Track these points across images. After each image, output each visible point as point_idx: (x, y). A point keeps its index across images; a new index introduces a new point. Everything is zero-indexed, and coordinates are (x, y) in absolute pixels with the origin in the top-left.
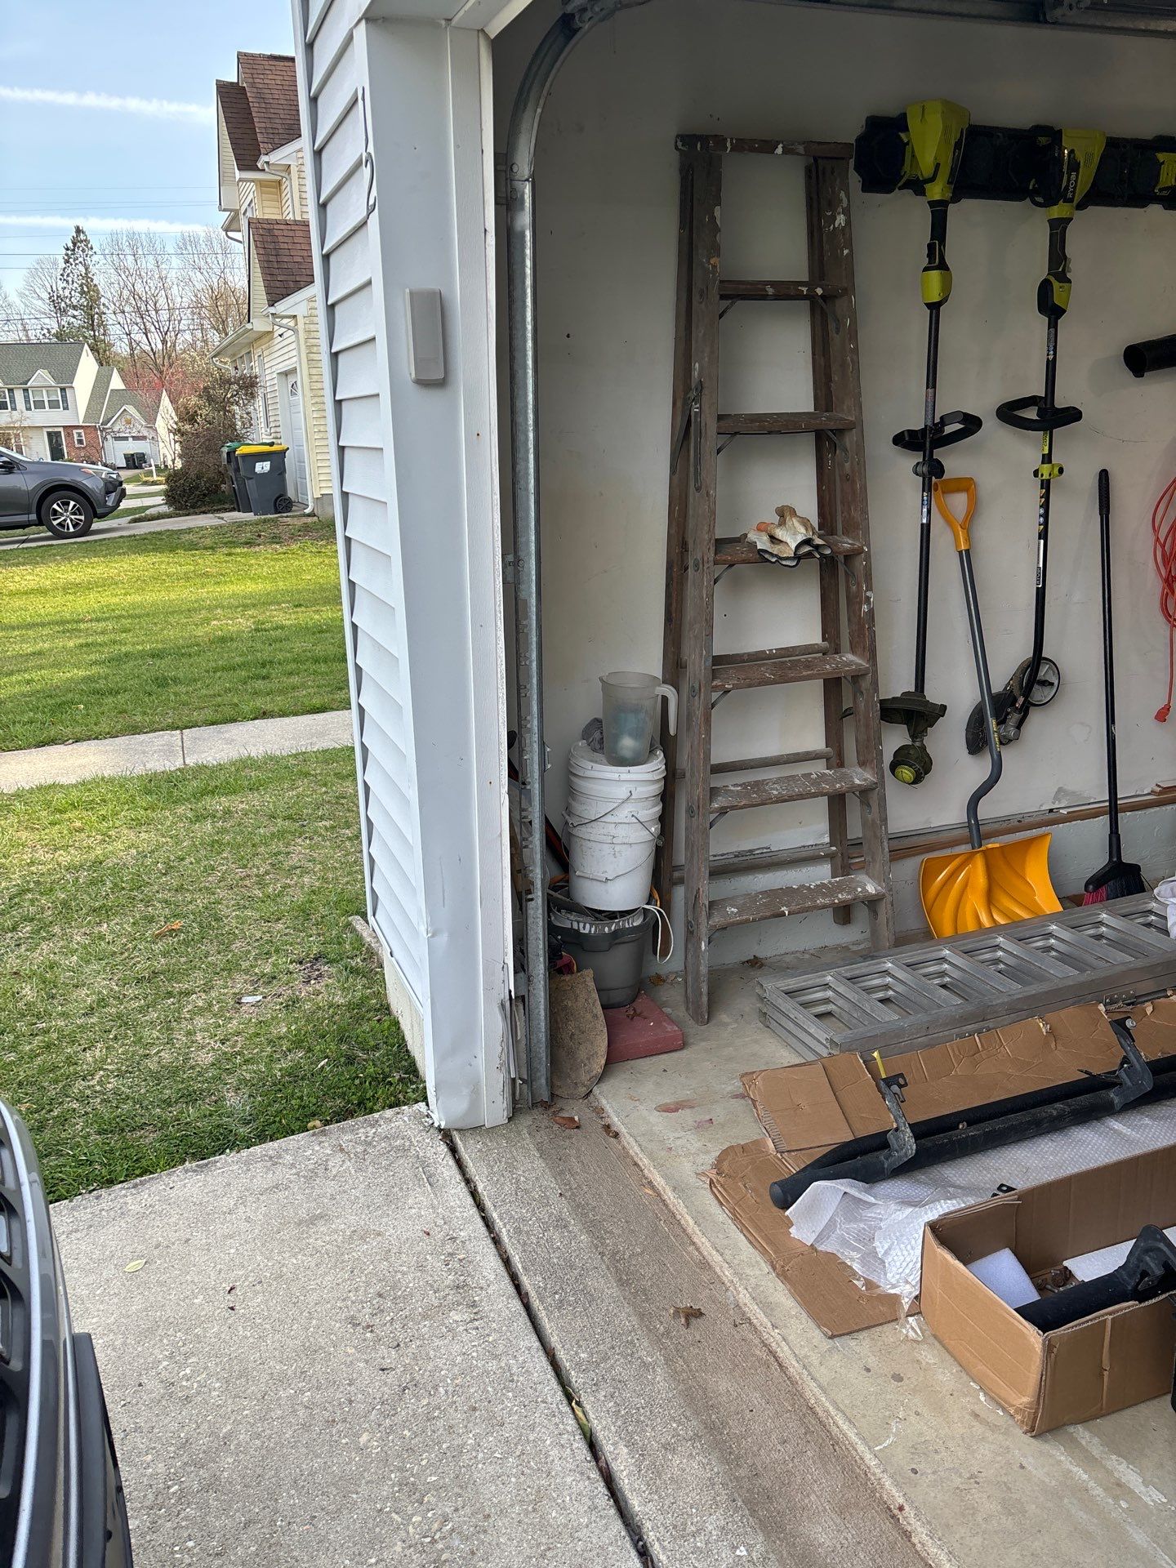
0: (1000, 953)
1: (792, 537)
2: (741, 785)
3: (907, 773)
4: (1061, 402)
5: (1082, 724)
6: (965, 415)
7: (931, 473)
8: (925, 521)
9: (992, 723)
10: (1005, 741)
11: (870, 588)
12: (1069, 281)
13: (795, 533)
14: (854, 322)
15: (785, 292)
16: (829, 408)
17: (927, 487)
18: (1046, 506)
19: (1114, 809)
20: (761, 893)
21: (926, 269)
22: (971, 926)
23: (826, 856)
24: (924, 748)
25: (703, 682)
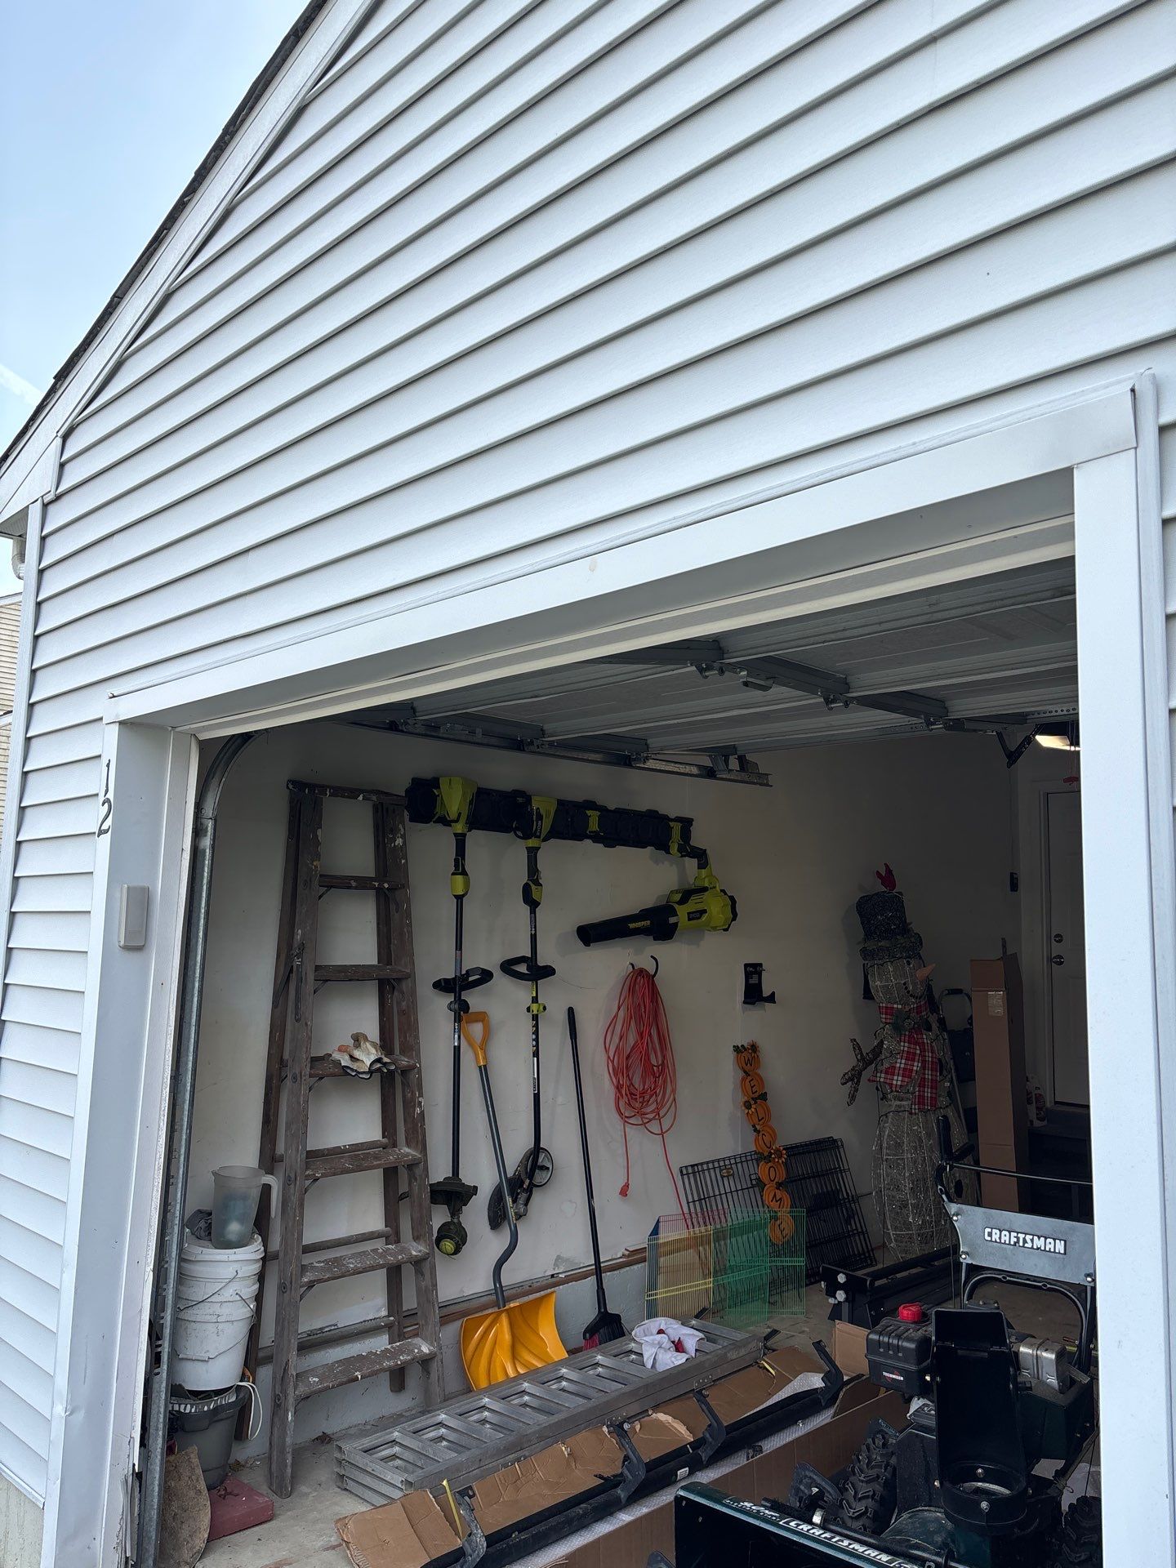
0: (526, 1398)
1: (367, 1056)
2: (323, 1262)
3: (448, 1245)
4: (541, 962)
5: (570, 1201)
6: (483, 969)
7: (460, 1009)
8: (456, 1044)
9: (509, 1200)
10: (519, 1216)
11: (421, 1095)
12: (541, 885)
13: (369, 1054)
14: (409, 907)
15: (362, 883)
16: (389, 963)
17: (458, 1019)
18: (536, 1033)
19: (598, 1270)
20: (337, 1362)
21: (453, 874)
22: (501, 1378)
23: (386, 1326)
24: (460, 1223)
25: (299, 1171)
